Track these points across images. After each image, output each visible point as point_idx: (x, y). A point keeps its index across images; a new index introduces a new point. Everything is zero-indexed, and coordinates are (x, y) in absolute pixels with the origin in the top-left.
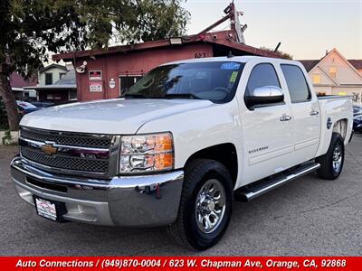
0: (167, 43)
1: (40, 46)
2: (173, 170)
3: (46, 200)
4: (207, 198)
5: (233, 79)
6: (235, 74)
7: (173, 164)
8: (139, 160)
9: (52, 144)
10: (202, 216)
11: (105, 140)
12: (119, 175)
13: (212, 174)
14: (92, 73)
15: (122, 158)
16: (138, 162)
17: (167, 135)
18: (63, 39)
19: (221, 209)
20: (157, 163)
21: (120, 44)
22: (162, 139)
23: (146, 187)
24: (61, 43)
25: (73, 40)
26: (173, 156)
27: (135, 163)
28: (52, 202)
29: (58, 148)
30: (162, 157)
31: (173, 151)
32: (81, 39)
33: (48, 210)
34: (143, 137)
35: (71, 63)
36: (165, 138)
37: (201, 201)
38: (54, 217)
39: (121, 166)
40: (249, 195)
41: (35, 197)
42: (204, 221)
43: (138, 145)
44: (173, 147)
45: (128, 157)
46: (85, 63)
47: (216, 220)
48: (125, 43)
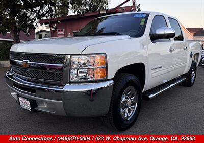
0: (98, 13)
1: (33, 17)
2: (107, 80)
3: (24, 98)
4: (126, 98)
5: (142, 23)
6: (143, 20)
7: (107, 76)
8: (83, 73)
9: (27, 62)
10: (123, 109)
11: (60, 58)
12: (70, 83)
13: (130, 83)
14: (59, 30)
15: (72, 71)
16: (83, 74)
17: (102, 55)
18: (45, 13)
19: (135, 105)
20: (96, 75)
21: (73, 14)
22: (99, 58)
23: (88, 91)
24: (44, 15)
25: (49, 13)
26: (107, 70)
27: (81, 75)
28: (28, 99)
29: (30, 64)
30: (99, 70)
31: (107, 67)
32: (53, 13)
33: (26, 104)
34: (86, 56)
35: (48, 25)
36: (101, 57)
37: (123, 100)
38: (29, 109)
39: (71, 77)
40: (151, 96)
41: (18, 96)
42: (125, 112)
43: (82, 62)
44: (106, 64)
45: (76, 70)
46: (55, 25)
47: (131, 112)
48: (76, 13)
